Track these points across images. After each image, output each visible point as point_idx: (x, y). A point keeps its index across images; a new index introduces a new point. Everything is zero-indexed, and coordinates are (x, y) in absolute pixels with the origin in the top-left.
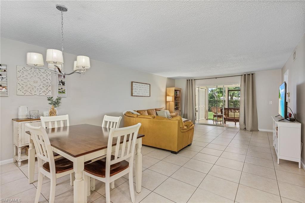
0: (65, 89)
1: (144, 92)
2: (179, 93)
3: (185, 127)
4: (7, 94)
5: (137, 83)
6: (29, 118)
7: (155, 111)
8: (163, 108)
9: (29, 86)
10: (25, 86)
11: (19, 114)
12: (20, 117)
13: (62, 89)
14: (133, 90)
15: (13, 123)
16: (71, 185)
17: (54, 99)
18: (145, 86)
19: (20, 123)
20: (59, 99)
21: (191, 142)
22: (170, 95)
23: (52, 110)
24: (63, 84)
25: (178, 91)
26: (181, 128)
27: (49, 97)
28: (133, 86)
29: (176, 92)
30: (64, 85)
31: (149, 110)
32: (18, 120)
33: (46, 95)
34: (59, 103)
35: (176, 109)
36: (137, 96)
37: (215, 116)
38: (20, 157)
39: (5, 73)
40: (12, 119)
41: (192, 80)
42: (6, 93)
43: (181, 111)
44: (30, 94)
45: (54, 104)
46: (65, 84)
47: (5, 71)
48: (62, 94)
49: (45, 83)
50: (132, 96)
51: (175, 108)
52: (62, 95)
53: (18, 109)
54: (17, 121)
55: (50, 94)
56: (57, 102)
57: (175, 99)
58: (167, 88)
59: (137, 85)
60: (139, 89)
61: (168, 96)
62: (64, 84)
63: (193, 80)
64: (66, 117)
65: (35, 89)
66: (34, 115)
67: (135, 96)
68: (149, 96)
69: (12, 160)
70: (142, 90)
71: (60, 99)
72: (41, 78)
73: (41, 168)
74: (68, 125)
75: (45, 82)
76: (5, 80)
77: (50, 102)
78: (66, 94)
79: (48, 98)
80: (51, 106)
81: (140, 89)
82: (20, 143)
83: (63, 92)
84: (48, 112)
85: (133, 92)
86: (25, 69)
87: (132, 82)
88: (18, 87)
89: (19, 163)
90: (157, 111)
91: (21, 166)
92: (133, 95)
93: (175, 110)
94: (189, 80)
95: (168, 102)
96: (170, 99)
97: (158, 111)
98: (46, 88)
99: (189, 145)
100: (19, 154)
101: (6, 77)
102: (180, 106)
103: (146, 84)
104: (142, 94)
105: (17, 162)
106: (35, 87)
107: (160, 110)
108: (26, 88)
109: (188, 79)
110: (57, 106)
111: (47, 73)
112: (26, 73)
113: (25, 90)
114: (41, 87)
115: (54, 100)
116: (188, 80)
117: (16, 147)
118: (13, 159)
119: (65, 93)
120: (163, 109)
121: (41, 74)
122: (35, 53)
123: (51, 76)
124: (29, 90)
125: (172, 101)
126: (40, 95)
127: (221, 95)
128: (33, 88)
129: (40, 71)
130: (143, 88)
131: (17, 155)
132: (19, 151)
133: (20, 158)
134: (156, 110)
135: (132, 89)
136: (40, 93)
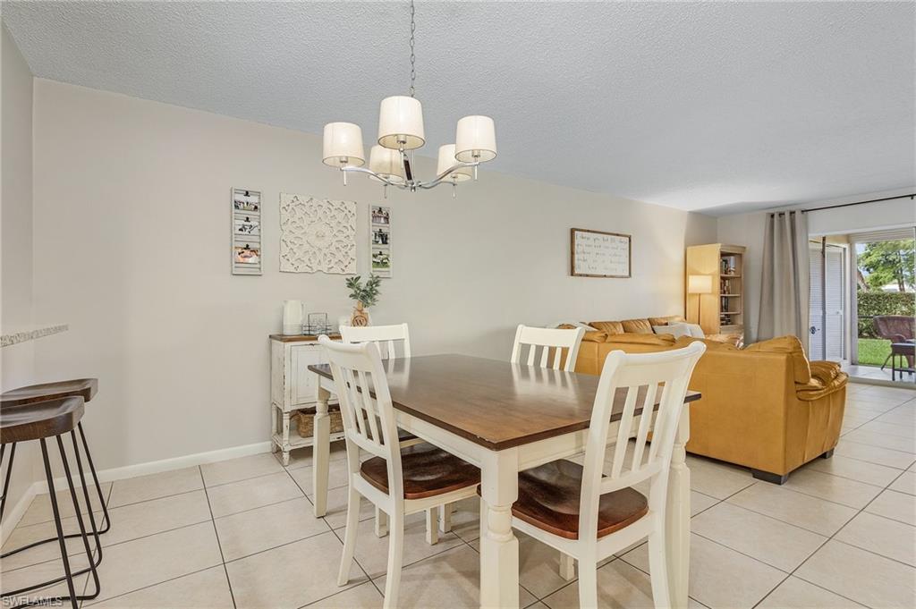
0: (388, 255)
1: (611, 262)
2: (735, 263)
3: (814, 382)
4: (260, 268)
5: (588, 231)
6: (307, 333)
7: (648, 324)
8: (677, 316)
9: (306, 247)
10: (298, 248)
11: (284, 323)
12: (288, 332)
13: (381, 254)
14: (576, 256)
15: (271, 344)
16: (430, 542)
17: (363, 283)
18: (613, 241)
19: (288, 345)
20: (374, 282)
21: (834, 444)
22: (702, 272)
23: (358, 314)
24: (382, 239)
25: (732, 258)
26: (796, 383)
27: (349, 277)
28: (576, 242)
29: (726, 261)
30: (387, 243)
31: (627, 321)
32: (283, 338)
33: (343, 270)
34: (375, 294)
35: (727, 320)
36: (587, 276)
37: (897, 351)
38: (287, 439)
39: (257, 213)
40: (270, 336)
41: (792, 213)
42: (258, 266)
43: (745, 328)
44: (309, 270)
45: (363, 297)
46: (388, 241)
47: (256, 208)
48: (383, 269)
49: (342, 239)
50: (572, 275)
51: (722, 319)
52: (380, 272)
53: (282, 310)
54: (281, 340)
55: (353, 270)
56: (371, 290)
57: (722, 285)
58: (689, 249)
59: (588, 239)
60: (593, 254)
61: (692, 274)
62: (386, 239)
63: (798, 214)
64: (402, 331)
65: (320, 257)
66: (318, 327)
67: (581, 275)
68: (627, 274)
69: (267, 446)
70: (604, 254)
71: (377, 283)
72: (333, 224)
73: (355, 474)
74: (408, 355)
75: (341, 237)
76: (255, 231)
77: (352, 291)
78: (391, 269)
79: (347, 279)
80: (355, 303)
81: (597, 254)
82: (287, 400)
83: (384, 264)
84: (350, 319)
85: (576, 262)
86: (298, 203)
87: (572, 231)
88: (282, 249)
89: (286, 456)
90: (655, 327)
91: (289, 464)
92: (576, 272)
93: (722, 324)
94: (781, 214)
95: (693, 295)
96: (705, 283)
97: (659, 325)
98: (344, 251)
99: (824, 456)
100: (286, 431)
101: (257, 224)
102: (739, 310)
103: (618, 235)
104: (606, 269)
105: (278, 451)
106: (320, 249)
107: (667, 324)
108: (299, 254)
109: (772, 211)
110: (369, 301)
111: (346, 212)
112: (299, 213)
113: (296, 257)
114: (333, 249)
115: (363, 286)
116: (772, 216)
117: (279, 410)
118: (269, 443)
119: (388, 266)
120: (677, 319)
121: (334, 213)
122: (344, 123)
123: (354, 218)
124: (306, 259)
125: (712, 293)
126: (331, 271)
127: (887, 274)
128: (315, 253)
129: (331, 207)
130: (607, 248)
131: (280, 431)
132: (286, 422)
133: (289, 442)
134: (652, 322)
135: (572, 253)
136: (330, 266)
